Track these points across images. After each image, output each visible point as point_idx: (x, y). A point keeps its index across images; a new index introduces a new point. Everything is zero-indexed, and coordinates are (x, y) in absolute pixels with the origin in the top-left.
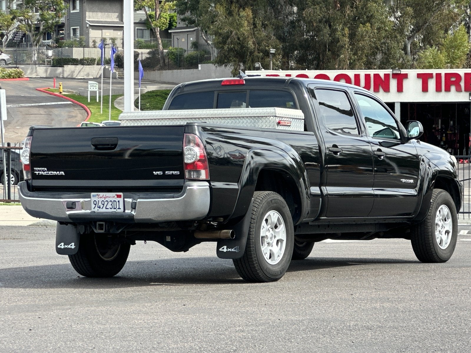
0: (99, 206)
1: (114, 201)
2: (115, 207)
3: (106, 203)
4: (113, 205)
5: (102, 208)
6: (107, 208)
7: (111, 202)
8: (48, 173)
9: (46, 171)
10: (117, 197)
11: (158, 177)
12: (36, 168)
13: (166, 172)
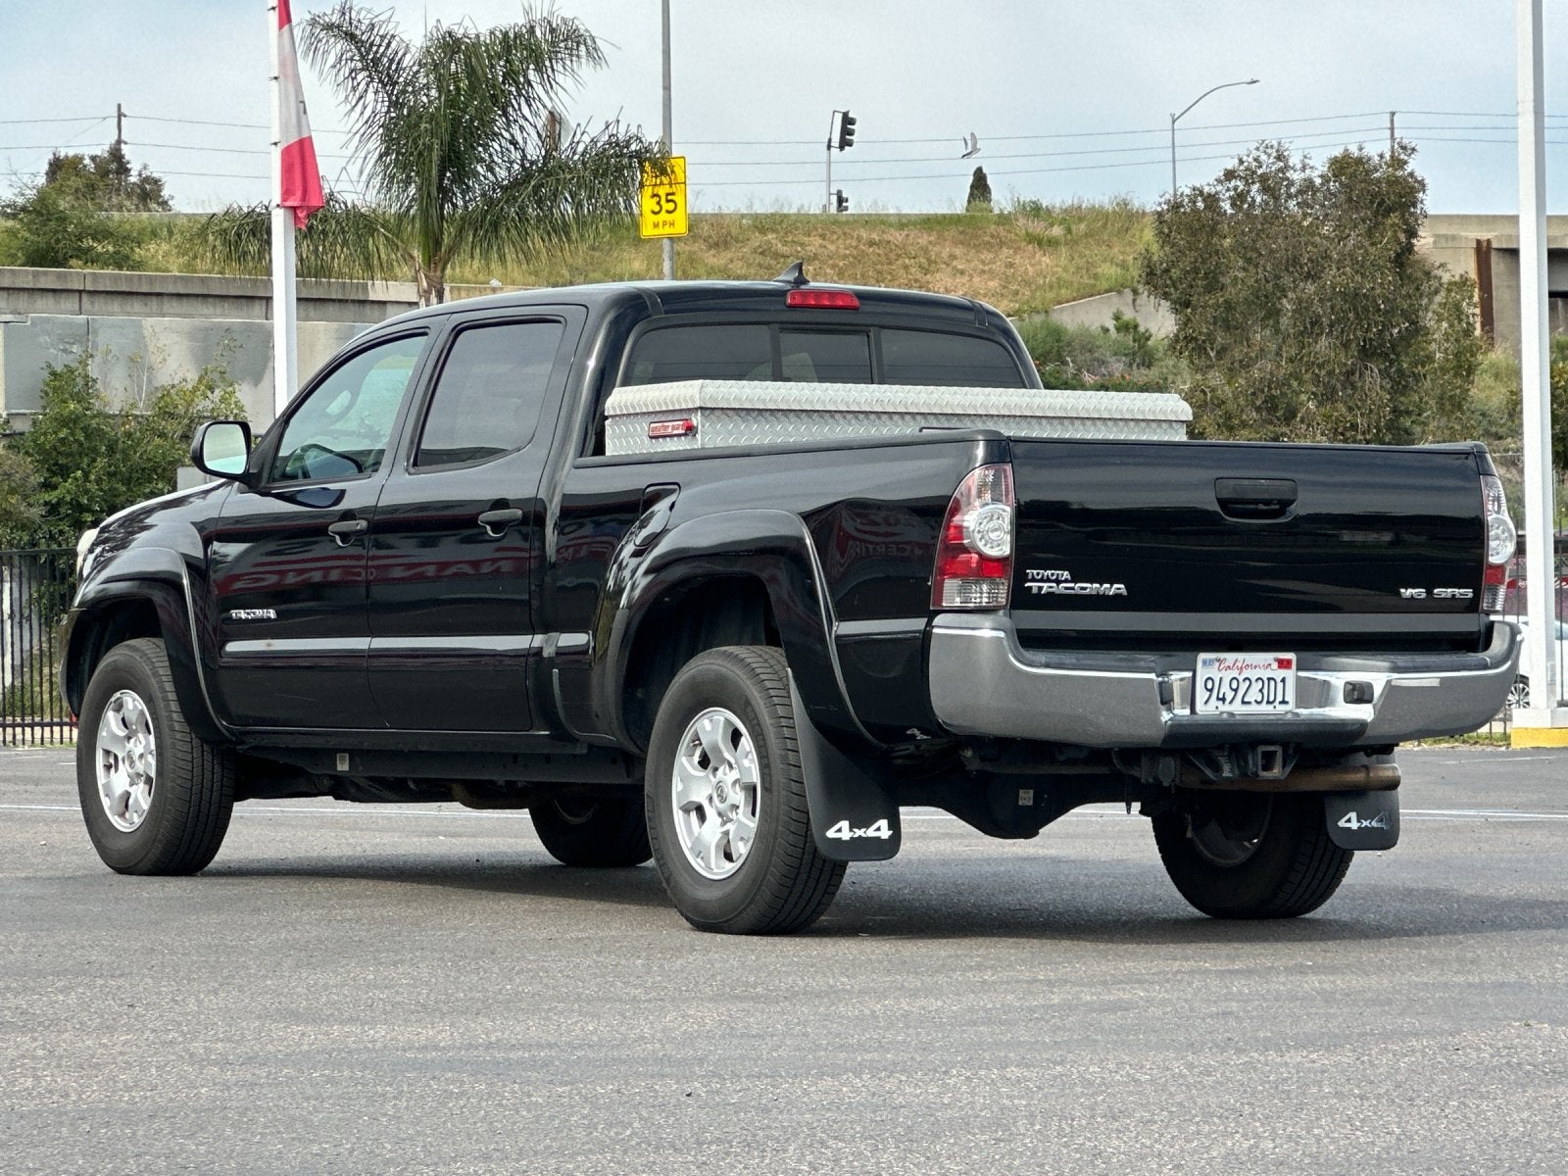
0: (1221, 696)
1: (1269, 679)
2: (1271, 699)
3: (1244, 686)
4: (1265, 691)
5: (1231, 702)
6: (1246, 700)
7: (1260, 682)
8: (1073, 589)
9: (1066, 581)
10: (1279, 667)
11: (1412, 606)
12: (1035, 572)
13: (1436, 591)
